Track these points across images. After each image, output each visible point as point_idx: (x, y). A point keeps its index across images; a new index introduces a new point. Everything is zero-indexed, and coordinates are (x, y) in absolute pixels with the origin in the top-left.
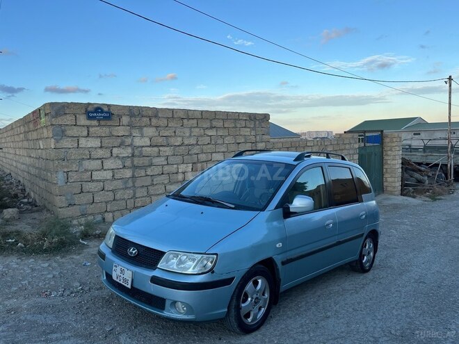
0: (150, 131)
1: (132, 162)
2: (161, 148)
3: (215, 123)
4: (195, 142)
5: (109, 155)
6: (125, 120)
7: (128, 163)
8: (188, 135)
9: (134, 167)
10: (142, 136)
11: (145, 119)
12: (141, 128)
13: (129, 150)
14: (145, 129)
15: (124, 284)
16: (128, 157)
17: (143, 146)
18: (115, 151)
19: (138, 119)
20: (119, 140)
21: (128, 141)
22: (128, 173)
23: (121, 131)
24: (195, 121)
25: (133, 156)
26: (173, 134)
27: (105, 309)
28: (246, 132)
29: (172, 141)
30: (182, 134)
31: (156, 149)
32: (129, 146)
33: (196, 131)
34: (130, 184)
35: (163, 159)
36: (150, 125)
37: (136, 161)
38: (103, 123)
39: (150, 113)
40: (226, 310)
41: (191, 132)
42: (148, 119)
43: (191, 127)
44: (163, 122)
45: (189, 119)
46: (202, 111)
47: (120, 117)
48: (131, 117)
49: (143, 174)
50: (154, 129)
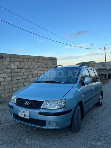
0: (17, 63)
1: (11, 75)
2: (21, 69)
3: (39, 61)
4: (33, 67)
5: (2, 72)
6: (8, 59)
7: (10, 75)
8: (30, 64)
9: (12, 77)
10: (14, 65)
11: (15, 59)
12: (14, 62)
13: (10, 70)
14: (15, 62)
15: (25, 117)
17: (15, 69)
18: (4, 70)
19: (12, 59)
20: (6, 66)
21: (9, 67)
22: (10, 79)
23: (6, 63)
24: (33, 60)
25: (11, 72)
26: (25, 64)
27: (13, 130)
28: (50, 63)
29: (25, 67)
30: (28, 64)
31: (19, 70)
32: (10, 68)
33: (33, 63)
34: (11, 83)
35: (22, 73)
36: (17, 61)
37: (13, 74)
39: (17, 56)
40: (70, 123)
41: (32, 64)
43: (31, 62)
44: (22, 60)
45: (30, 59)
46: (35, 56)
47: (6, 58)
48: (10, 58)
49: (15, 79)
50: (19, 62)
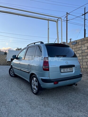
0: (87, 45)
6: (80, 43)
7: (81, 55)
9: (83, 56)
10: (85, 47)
13: (81, 51)
14: (85, 44)
16: (81, 53)
17: (85, 50)
18: (78, 52)
19: (83, 42)
20: (79, 49)
21: (81, 49)
22: (81, 58)
23: (79, 46)
34: (81, 61)
36: (87, 43)
37: (83, 54)
38: (75, 45)
39: (87, 39)
42: (86, 41)
47: (79, 43)
49: (85, 58)
